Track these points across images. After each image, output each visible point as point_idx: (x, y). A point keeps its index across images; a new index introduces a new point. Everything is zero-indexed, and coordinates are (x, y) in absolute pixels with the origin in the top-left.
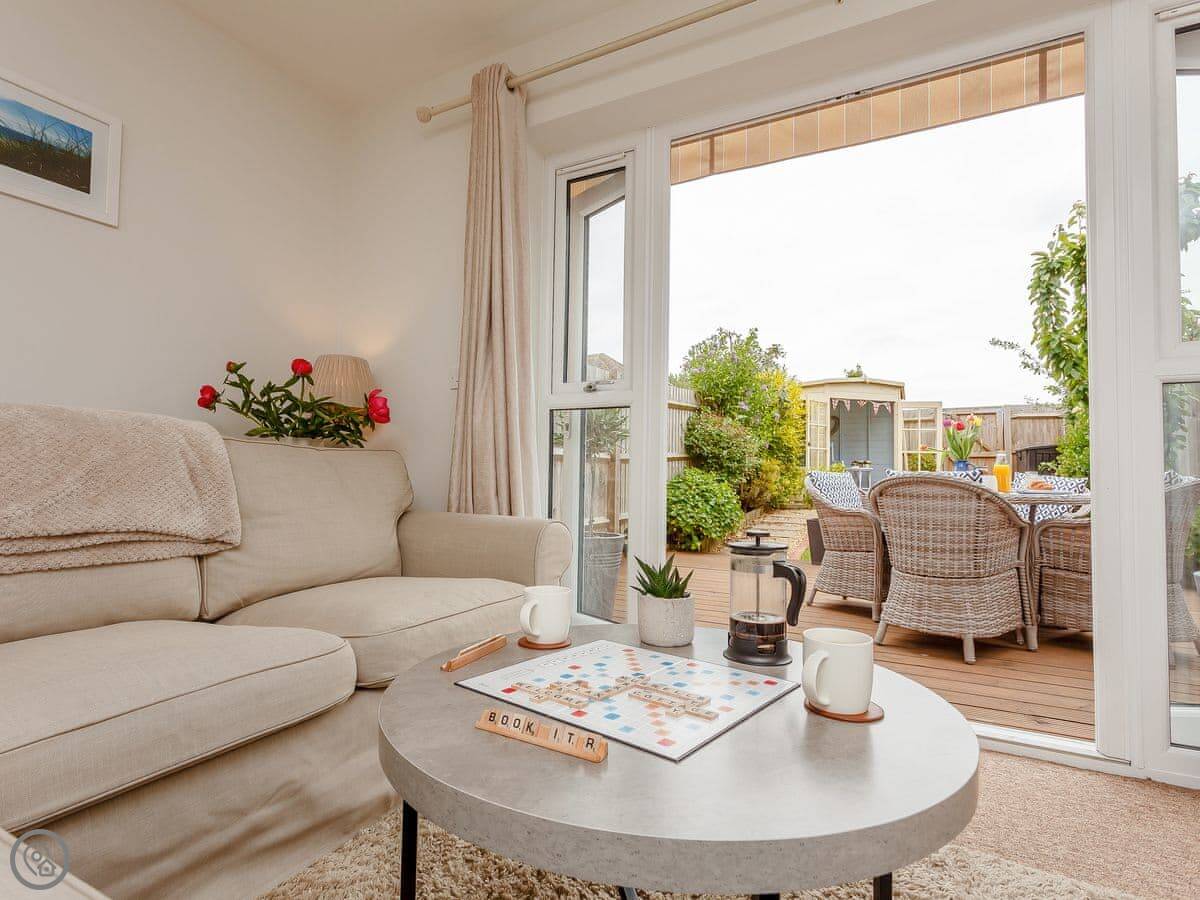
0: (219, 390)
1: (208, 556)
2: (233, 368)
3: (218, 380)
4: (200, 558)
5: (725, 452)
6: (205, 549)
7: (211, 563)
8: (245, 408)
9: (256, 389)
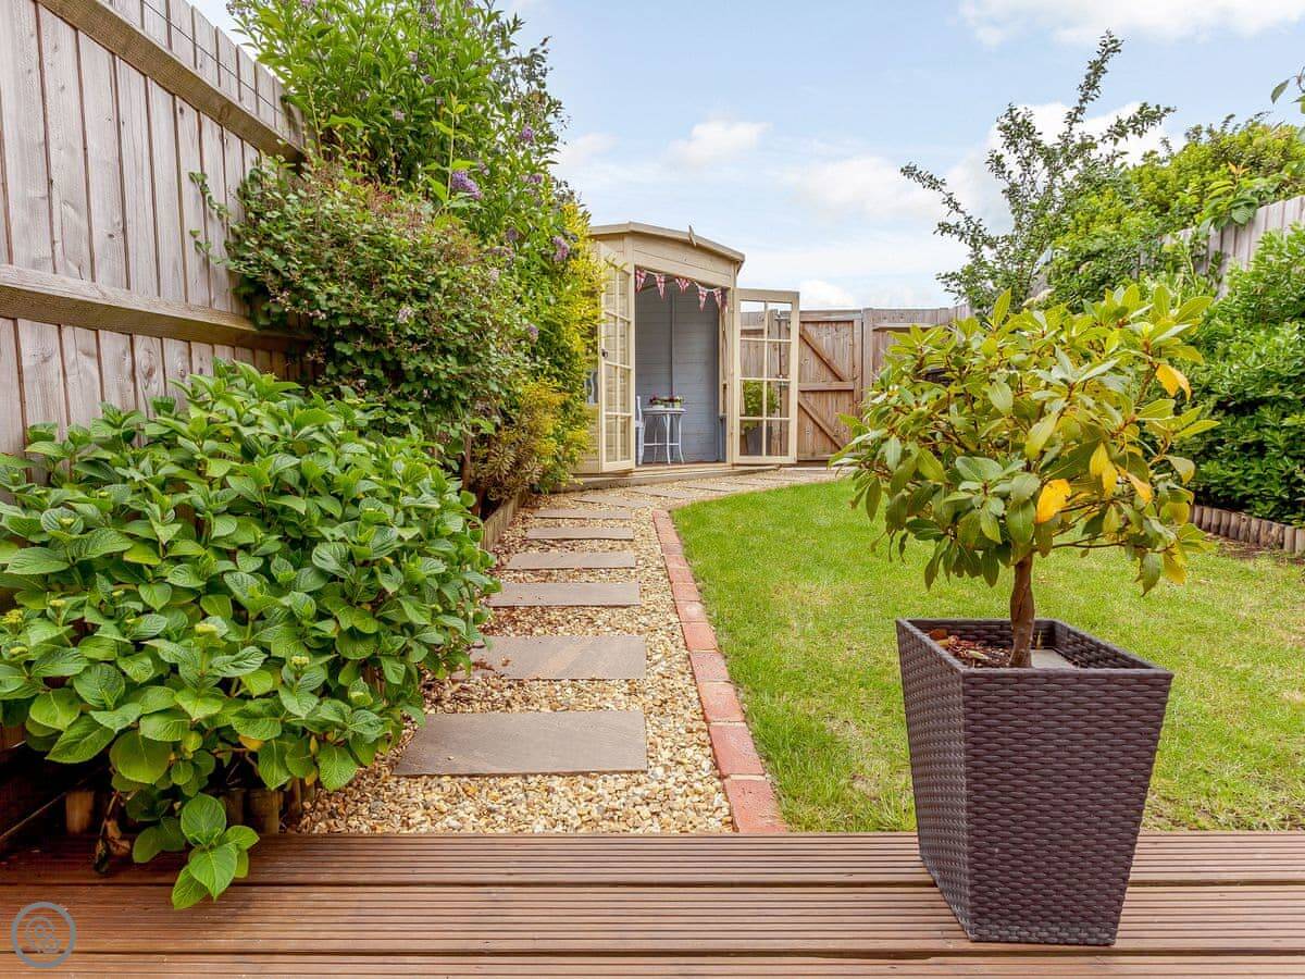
5: (407, 312)
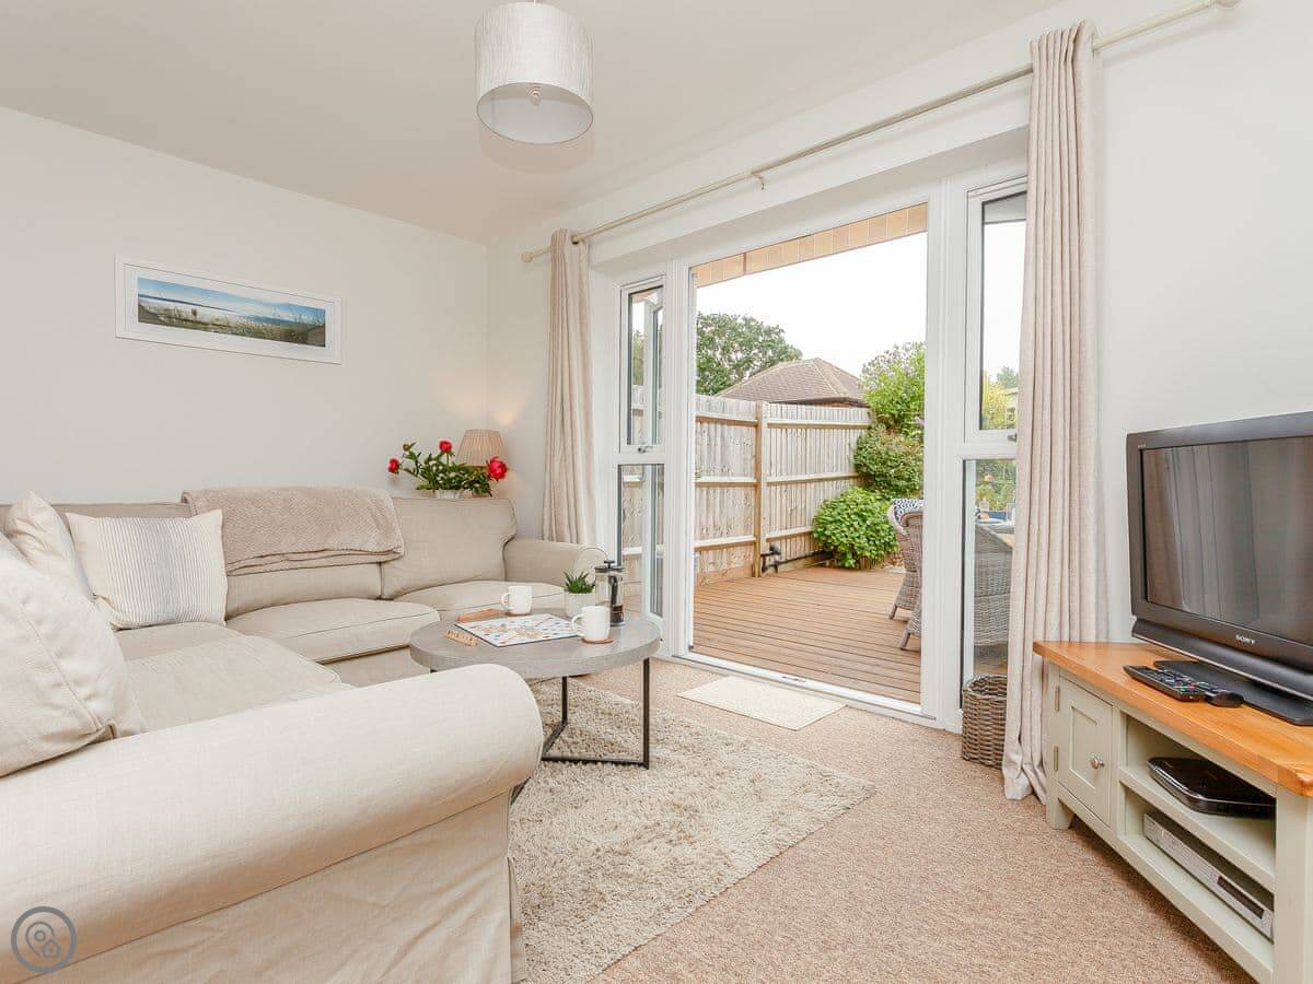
0: (400, 461)
1: (385, 562)
2: (407, 448)
3: (399, 455)
4: (380, 563)
5: (893, 471)
6: (383, 558)
7: (385, 566)
8: (414, 473)
9: (421, 460)
